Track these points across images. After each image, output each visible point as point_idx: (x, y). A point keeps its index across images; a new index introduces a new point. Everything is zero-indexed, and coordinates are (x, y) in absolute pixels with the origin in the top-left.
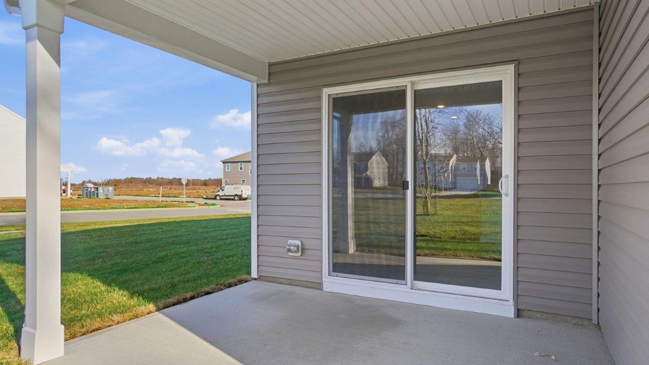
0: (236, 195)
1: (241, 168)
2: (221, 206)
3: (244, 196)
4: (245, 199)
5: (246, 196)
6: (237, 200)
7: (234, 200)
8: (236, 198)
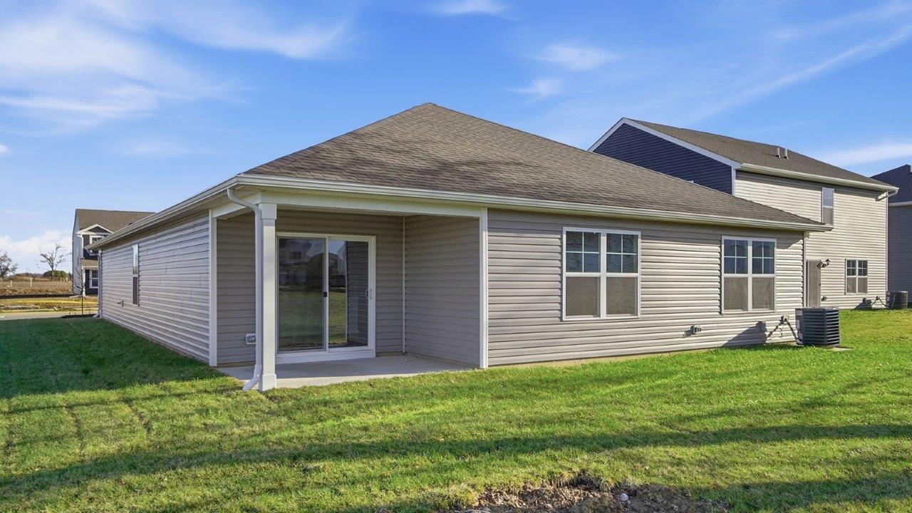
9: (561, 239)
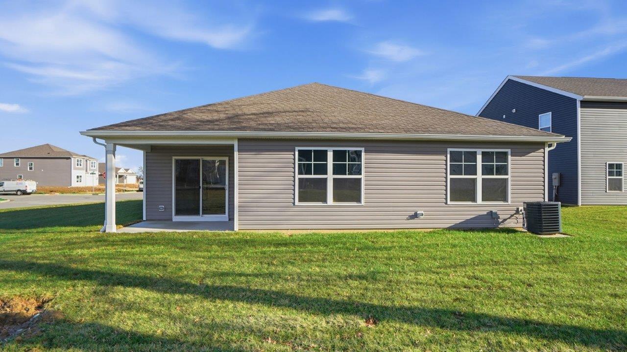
0: (19, 190)
1: (17, 164)
2: (11, 201)
3: (29, 191)
4: (29, 194)
5: (30, 191)
6: (20, 195)
7: (16, 194)
8: (19, 193)
9: (294, 155)
